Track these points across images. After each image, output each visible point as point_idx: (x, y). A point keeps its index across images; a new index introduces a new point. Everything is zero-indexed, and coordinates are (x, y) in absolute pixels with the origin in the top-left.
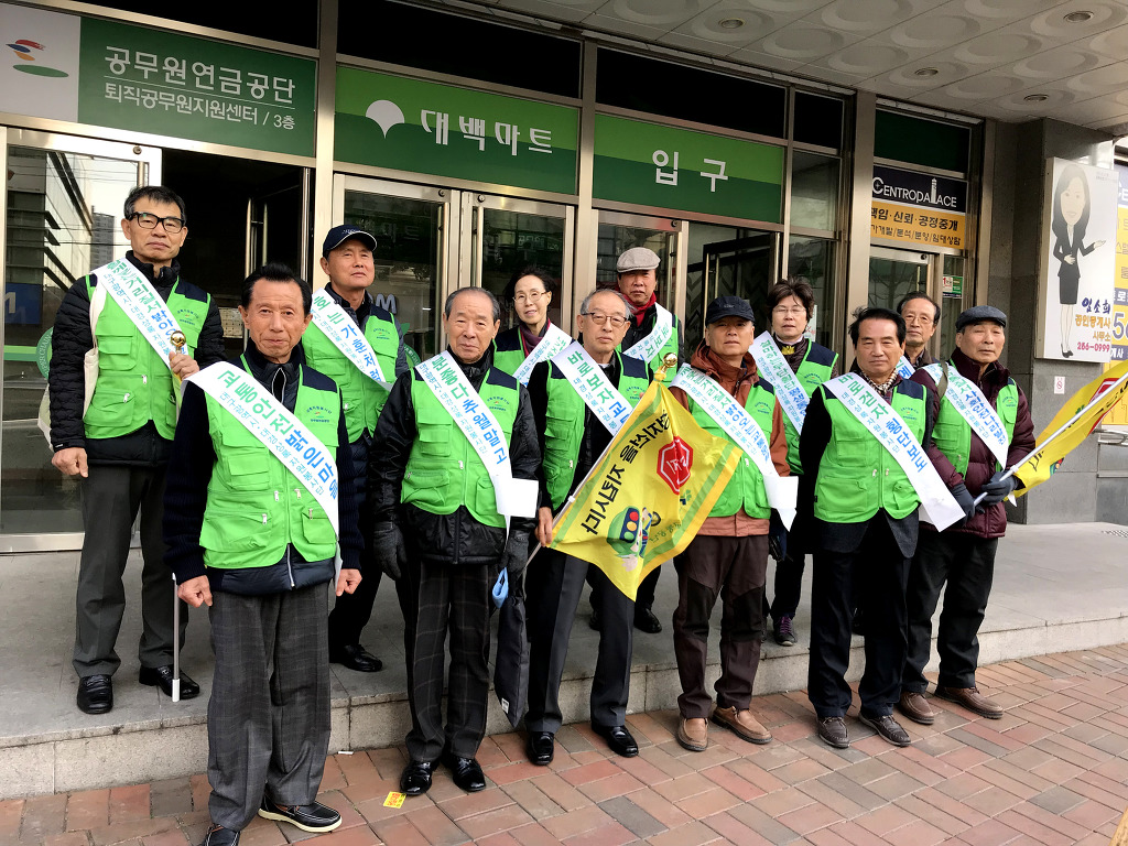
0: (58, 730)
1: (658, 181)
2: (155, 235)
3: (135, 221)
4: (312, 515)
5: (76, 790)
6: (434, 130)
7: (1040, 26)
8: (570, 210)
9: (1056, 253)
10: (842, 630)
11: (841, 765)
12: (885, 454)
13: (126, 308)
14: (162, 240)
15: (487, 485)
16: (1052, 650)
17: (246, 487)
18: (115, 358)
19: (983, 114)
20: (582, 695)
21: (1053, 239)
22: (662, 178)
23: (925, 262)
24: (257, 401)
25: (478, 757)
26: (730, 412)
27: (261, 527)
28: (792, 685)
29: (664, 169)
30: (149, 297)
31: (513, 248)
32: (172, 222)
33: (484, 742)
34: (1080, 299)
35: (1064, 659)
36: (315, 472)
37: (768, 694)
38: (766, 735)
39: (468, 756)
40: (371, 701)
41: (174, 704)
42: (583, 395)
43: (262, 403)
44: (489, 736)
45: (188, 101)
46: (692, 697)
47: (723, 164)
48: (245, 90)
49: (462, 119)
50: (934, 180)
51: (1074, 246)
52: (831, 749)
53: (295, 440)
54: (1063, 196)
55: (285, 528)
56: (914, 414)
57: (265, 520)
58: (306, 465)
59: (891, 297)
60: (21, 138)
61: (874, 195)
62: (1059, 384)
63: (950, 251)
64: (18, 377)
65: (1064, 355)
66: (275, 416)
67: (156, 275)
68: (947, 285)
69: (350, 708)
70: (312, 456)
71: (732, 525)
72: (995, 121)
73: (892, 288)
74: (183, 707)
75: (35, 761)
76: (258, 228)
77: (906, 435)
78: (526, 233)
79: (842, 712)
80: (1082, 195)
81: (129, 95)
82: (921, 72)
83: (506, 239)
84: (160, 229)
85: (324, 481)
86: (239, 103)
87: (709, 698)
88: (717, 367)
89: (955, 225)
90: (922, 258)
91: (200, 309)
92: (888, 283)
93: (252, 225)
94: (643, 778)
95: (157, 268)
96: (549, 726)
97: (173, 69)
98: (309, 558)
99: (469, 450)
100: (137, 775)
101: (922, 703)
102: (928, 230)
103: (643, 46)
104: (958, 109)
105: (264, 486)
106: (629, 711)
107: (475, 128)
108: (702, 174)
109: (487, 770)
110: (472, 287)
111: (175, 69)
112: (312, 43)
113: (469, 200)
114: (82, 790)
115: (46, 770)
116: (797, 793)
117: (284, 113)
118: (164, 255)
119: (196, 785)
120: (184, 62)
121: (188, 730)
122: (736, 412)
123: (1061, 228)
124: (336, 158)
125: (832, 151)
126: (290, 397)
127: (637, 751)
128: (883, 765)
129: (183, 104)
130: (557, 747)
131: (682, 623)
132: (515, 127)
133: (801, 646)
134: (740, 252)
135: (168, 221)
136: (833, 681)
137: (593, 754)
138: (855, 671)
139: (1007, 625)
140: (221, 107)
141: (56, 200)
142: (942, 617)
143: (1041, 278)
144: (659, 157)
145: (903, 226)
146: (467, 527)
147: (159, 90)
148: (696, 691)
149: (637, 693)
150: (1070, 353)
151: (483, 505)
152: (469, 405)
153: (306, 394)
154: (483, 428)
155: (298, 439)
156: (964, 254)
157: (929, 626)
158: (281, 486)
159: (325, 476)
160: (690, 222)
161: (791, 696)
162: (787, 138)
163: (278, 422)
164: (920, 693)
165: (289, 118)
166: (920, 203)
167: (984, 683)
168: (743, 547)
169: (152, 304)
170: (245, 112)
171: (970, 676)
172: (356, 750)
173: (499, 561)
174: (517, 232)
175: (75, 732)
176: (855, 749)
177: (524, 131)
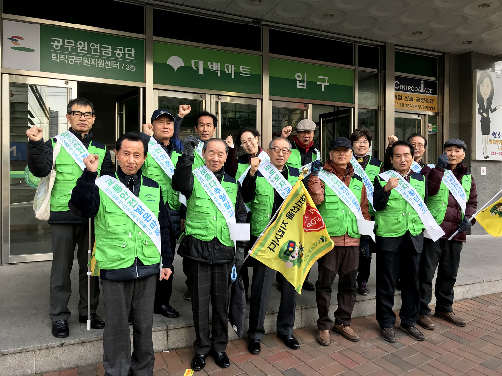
0: (36, 345)
1: (298, 87)
2: (81, 121)
3: (72, 115)
4: (147, 244)
5: (45, 372)
6: (197, 68)
7: (468, 10)
8: (259, 101)
9: (479, 112)
10: (390, 288)
11: (393, 351)
12: (408, 206)
13: (70, 153)
14: (84, 123)
15: (226, 227)
16: (487, 293)
17: (116, 231)
18: (65, 175)
19: (443, 51)
20: (272, 321)
21: (478, 106)
22: (300, 85)
23: (420, 118)
24: (122, 192)
25: (226, 351)
26: (341, 189)
27: (123, 250)
28: (368, 313)
29: (300, 82)
30: (80, 147)
31: (234, 119)
32: (88, 114)
33: (229, 344)
34: (491, 132)
35: (493, 297)
36: (148, 224)
37: (357, 318)
38: (358, 337)
39: (222, 351)
40: (177, 327)
41: (88, 331)
42: (272, 184)
43: (124, 193)
44: (231, 341)
45: (88, 60)
46: (322, 320)
47: (327, 78)
48: (113, 54)
49: (209, 63)
50: (422, 81)
51: (487, 108)
52: (388, 343)
53: (139, 210)
54: (481, 86)
55: (134, 250)
56: (420, 188)
57: (124, 246)
58: (144, 221)
59: (404, 134)
60: (15, 79)
61: (395, 89)
62: (483, 171)
63: (430, 113)
64: (18, 184)
65: (485, 157)
66: (130, 199)
67: (83, 138)
68: (430, 128)
69: (167, 330)
70: (147, 217)
71: (343, 241)
72: (449, 54)
73: (404, 130)
74: (92, 333)
75: (26, 359)
76: (120, 115)
77: (417, 197)
78: (239, 112)
79: (391, 325)
80: (490, 86)
81: (62, 58)
82: (414, 34)
83: (230, 115)
84: (83, 118)
85: (153, 228)
86: (111, 60)
87: (331, 321)
88: (335, 169)
89: (432, 101)
90: (418, 116)
91: (102, 152)
92: (402, 128)
93: (118, 113)
94: (302, 359)
95: (83, 135)
96: (258, 336)
97: (81, 47)
98: (146, 264)
99: (218, 212)
100: (72, 364)
101: (428, 319)
102: (420, 104)
103: (289, 27)
104: (432, 49)
105: (124, 231)
106: (294, 328)
107: (215, 67)
108: (318, 83)
109: (230, 357)
110: (217, 138)
111: (82, 46)
112: (142, 32)
113: (214, 99)
114: (48, 372)
115: (32, 363)
116: (373, 364)
117: (130, 64)
118: (85, 129)
119: (99, 368)
120: (86, 43)
121: (94, 343)
122: (344, 189)
123: (481, 100)
124: (154, 82)
125: (376, 70)
126: (137, 190)
127: (298, 346)
128: (412, 350)
129: (86, 62)
130: (262, 346)
131: (319, 287)
132: (233, 66)
133: (372, 295)
134: (336, 117)
135: (87, 114)
136: (387, 311)
137: (279, 348)
138: (397, 305)
139: (466, 282)
140: (103, 62)
141: (33, 105)
142: (437, 280)
143: (473, 123)
144: (298, 76)
145: (409, 102)
146: (217, 247)
147: (75, 56)
148: (324, 318)
149: (298, 319)
150: (487, 157)
151: (225, 237)
152: (217, 190)
153: (144, 189)
154: (223, 201)
155: (140, 209)
156: (437, 114)
157: (431, 284)
158: (132, 231)
159: (153, 226)
160: (313, 104)
161: (368, 318)
162: (355, 65)
163: (131, 202)
164: (427, 315)
165: (133, 66)
166: (416, 92)
167: (457, 309)
168: (348, 251)
169: (82, 151)
170: (113, 64)
171: (450, 307)
172: (171, 350)
173: (232, 262)
174: (236, 112)
175: (44, 346)
176: (399, 343)
177: (237, 67)
